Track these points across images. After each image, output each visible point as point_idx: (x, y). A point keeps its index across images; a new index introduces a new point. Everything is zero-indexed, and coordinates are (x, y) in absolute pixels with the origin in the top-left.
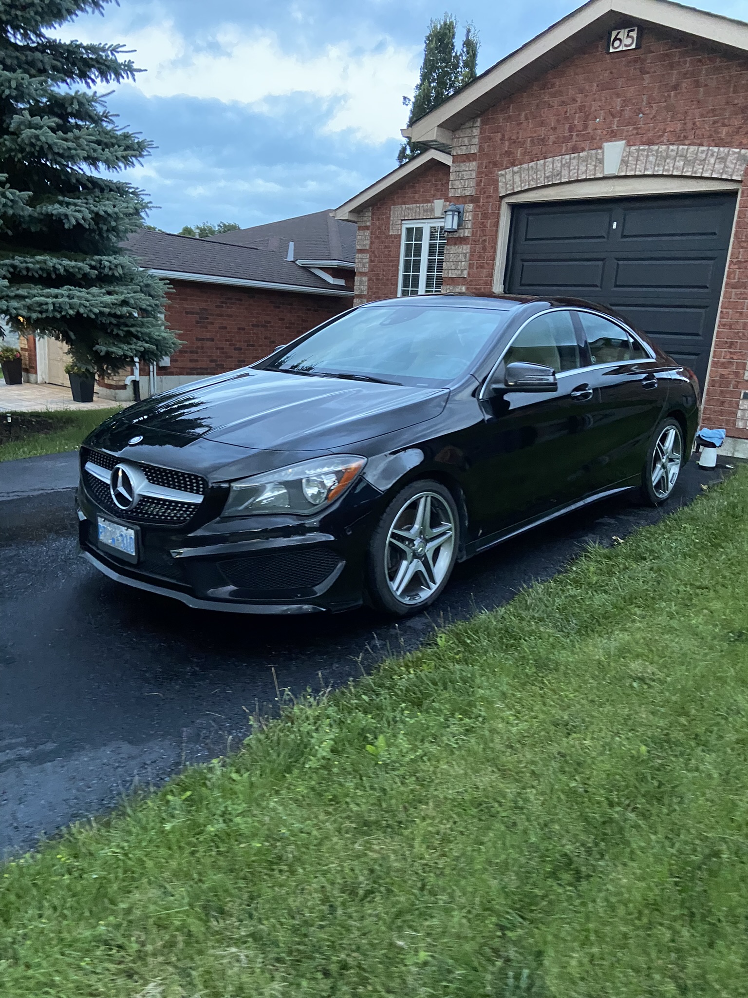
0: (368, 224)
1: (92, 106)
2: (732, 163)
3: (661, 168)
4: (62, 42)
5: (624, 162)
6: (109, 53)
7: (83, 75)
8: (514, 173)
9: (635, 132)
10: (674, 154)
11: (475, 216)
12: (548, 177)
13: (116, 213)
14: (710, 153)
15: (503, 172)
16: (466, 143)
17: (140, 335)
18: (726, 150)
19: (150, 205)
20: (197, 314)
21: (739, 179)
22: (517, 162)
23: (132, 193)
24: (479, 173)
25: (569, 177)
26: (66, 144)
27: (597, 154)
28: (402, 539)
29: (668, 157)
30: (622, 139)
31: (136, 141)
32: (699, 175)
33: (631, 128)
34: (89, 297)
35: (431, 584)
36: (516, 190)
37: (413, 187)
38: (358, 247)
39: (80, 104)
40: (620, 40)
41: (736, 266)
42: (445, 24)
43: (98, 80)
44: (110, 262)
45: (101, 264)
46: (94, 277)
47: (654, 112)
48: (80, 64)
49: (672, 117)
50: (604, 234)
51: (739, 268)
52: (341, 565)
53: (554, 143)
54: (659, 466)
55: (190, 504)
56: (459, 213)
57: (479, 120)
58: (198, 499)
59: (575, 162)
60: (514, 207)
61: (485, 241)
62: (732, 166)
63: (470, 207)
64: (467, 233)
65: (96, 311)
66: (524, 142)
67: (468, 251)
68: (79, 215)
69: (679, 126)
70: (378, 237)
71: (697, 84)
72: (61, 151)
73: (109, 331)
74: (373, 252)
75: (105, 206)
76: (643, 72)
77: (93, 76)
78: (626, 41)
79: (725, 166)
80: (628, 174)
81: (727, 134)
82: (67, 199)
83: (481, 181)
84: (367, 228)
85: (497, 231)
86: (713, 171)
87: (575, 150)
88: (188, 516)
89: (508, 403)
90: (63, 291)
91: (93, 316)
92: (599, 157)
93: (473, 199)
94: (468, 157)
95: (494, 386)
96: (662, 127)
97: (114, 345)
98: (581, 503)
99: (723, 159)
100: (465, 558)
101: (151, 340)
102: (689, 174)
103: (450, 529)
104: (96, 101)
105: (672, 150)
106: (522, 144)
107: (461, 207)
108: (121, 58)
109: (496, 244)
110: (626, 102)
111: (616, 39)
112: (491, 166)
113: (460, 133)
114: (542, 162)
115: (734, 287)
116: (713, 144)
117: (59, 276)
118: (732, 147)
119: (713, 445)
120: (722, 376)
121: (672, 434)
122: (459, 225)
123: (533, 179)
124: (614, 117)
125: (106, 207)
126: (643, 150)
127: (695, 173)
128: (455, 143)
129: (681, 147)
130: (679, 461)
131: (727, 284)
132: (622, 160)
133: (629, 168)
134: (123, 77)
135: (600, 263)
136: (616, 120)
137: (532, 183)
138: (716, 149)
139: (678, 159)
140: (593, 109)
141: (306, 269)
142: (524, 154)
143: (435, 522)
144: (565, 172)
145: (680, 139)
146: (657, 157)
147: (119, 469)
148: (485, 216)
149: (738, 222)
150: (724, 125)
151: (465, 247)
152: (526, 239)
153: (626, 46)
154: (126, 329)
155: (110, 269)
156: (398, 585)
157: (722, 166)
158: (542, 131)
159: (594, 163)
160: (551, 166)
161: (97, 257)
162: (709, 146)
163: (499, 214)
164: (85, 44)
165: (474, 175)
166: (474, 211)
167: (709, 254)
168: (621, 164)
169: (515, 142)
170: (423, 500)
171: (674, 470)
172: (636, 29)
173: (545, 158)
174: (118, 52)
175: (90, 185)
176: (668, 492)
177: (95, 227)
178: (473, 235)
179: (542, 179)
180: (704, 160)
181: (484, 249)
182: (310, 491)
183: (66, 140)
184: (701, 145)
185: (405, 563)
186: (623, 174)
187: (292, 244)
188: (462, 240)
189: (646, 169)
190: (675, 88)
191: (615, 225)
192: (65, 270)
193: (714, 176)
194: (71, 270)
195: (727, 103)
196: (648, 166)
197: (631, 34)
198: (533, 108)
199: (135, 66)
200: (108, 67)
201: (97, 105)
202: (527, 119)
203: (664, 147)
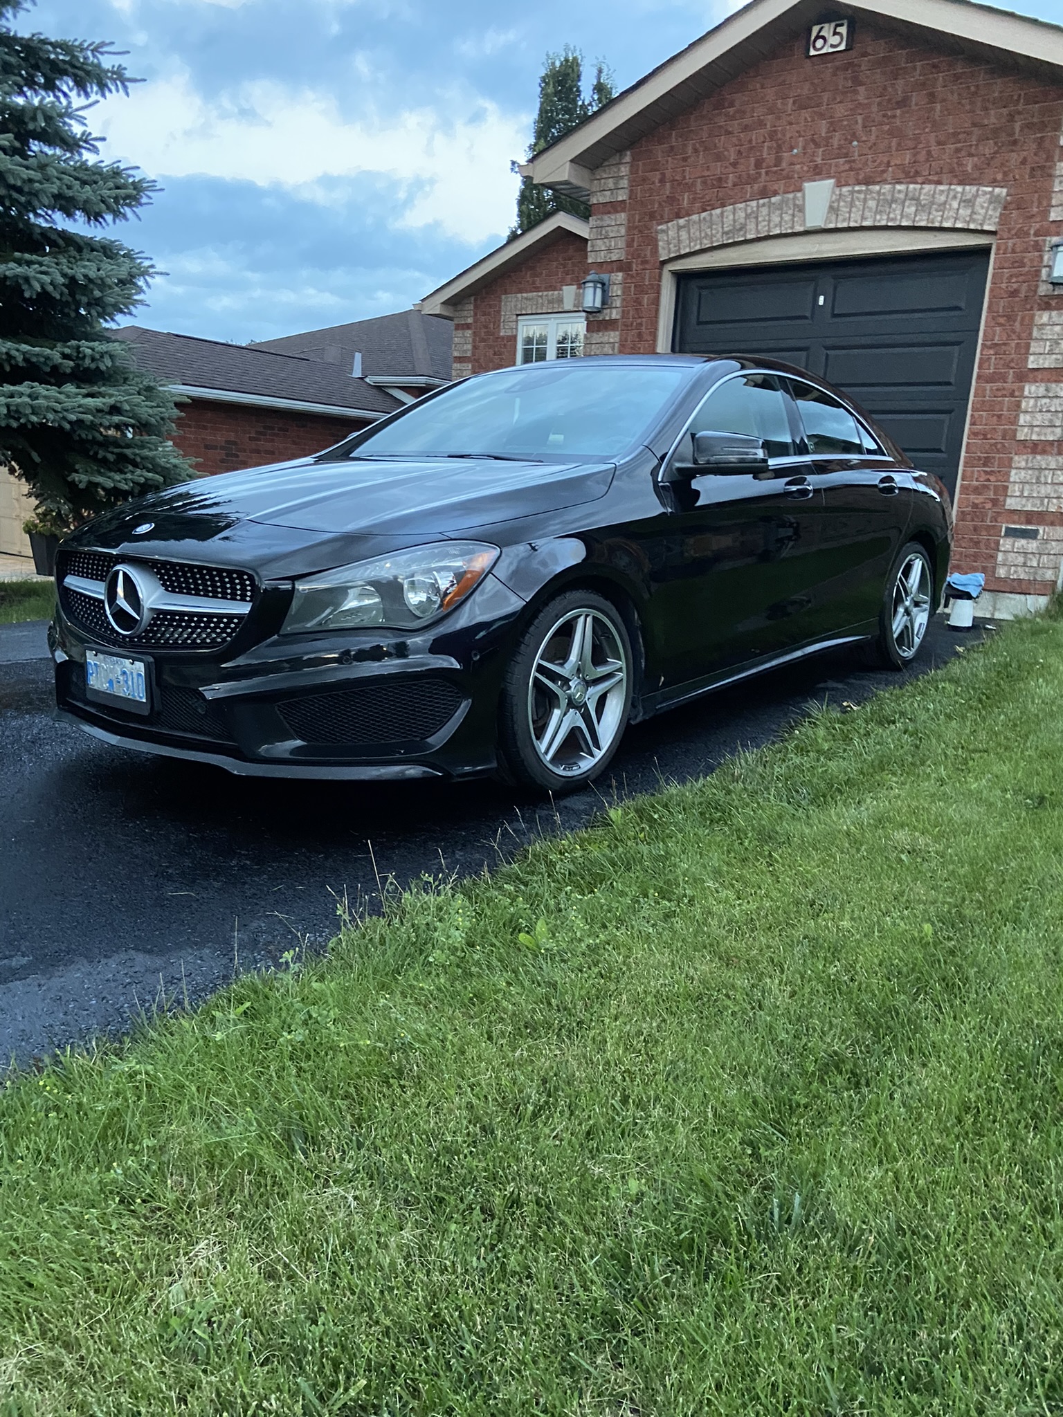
0: (470, 321)
1: (65, 123)
2: (982, 207)
3: (885, 217)
4: (19, 35)
5: (833, 209)
6: (89, 53)
7: (50, 86)
8: (680, 228)
9: (847, 167)
10: (902, 196)
11: (626, 291)
12: (727, 233)
13: (101, 279)
14: (952, 194)
15: (663, 227)
16: (611, 185)
17: (138, 459)
18: (974, 189)
19: (151, 270)
20: (222, 448)
21: (992, 228)
22: (683, 212)
23: (124, 256)
24: (629, 229)
25: (758, 232)
26: (26, 174)
27: (794, 198)
28: (554, 676)
29: (894, 201)
30: (830, 177)
31: (131, 180)
32: (937, 225)
33: (842, 161)
34: (62, 397)
35: (595, 750)
36: (683, 252)
37: (532, 268)
38: (456, 354)
39: (48, 119)
40: (824, 38)
41: (992, 352)
42: (567, 60)
43: (73, 94)
44: (93, 349)
45: (79, 352)
46: (68, 371)
47: (873, 137)
48: (46, 68)
49: (899, 144)
50: (808, 314)
51: (995, 354)
52: (465, 706)
53: (734, 185)
54: (901, 610)
55: (230, 617)
56: (603, 284)
57: (628, 153)
58: (244, 608)
59: (764, 211)
60: (682, 278)
61: (641, 324)
62: (983, 211)
63: (619, 276)
64: (615, 314)
65: (73, 417)
66: (694, 184)
67: (617, 339)
68: (47, 279)
69: (908, 157)
70: (483, 340)
71: (932, 97)
72: (19, 183)
73: (91, 453)
74: (477, 361)
75: (84, 267)
76: (857, 82)
77: (65, 88)
78: (831, 39)
79: (973, 213)
80: (840, 225)
81: (975, 167)
82: (27, 256)
83: (633, 240)
84: (468, 326)
85: (657, 311)
86: (956, 219)
87: (764, 193)
88: (229, 635)
89: (697, 494)
90: (23, 388)
91: (67, 426)
92: (797, 202)
93: (622, 266)
94: (613, 207)
95: (678, 465)
96: (885, 160)
97: (100, 474)
98: (799, 654)
99: (969, 203)
100: (639, 719)
101: (155, 468)
102: (923, 224)
103: (620, 670)
104: (70, 116)
105: (900, 191)
106: (690, 187)
107: (605, 277)
108: (107, 62)
109: (656, 329)
110: (833, 128)
111: (818, 37)
112: (647, 218)
113: (600, 173)
114: (718, 211)
115: (991, 379)
116: (955, 181)
117: (15, 367)
118: (980, 184)
119: (967, 596)
120: (975, 506)
121: (918, 566)
122: (604, 302)
123: (707, 235)
124: (817, 145)
125: (86, 269)
126: (859, 192)
127: (932, 222)
128: (595, 186)
129: (911, 186)
130: (926, 606)
131: (979, 377)
132: (831, 207)
133: (840, 218)
134: (110, 91)
135: (804, 353)
136: (821, 150)
137: (705, 241)
138: (959, 189)
139: (907, 203)
140: (788, 136)
141: (380, 388)
142: (693, 201)
143: (598, 657)
144: (751, 226)
145: (910, 175)
146: (878, 202)
147: (118, 571)
148: (640, 289)
149: (992, 290)
150: (971, 155)
151: (612, 334)
152: (699, 323)
153: (832, 46)
154: (116, 450)
155: (93, 359)
156: (547, 745)
157: (969, 211)
158: (718, 169)
159: (790, 212)
160: (730, 217)
161: (73, 343)
162: (951, 184)
163: (659, 286)
164: (53, 40)
165: (623, 231)
166: (624, 282)
167: (951, 337)
168: (828, 212)
169: (679, 184)
170: (581, 619)
171: (921, 618)
172: (845, 22)
173: (723, 205)
174: (102, 53)
175: (61, 242)
176: (913, 650)
177: (70, 299)
178: (623, 318)
179: (719, 235)
180: (945, 203)
181: (640, 335)
182: (414, 598)
183: (27, 168)
184: (939, 183)
185: (557, 713)
186: (832, 226)
187: (358, 356)
188: (609, 325)
189: (863, 218)
190: (903, 103)
191: (821, 300)
192: (25, 360)
193: (959, 225)
194: (34, 360)
195: (974, 125)
196: (867, 214)
197: (839, 30)
198: (705, 135)
199: (128, 74)
200: (88, 73)
201: (72, 122)
202: (696, 151)
203: (888, 187)
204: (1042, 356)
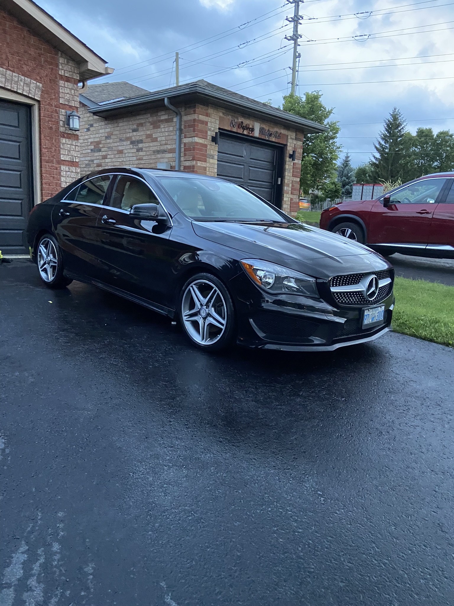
14: (20, 78)
18: (29, 80)
21: (39, 99)
51: (48, 152)
62: (34, 91)
71: (5, 31)
79: (30, 90)
81: (28, 70)
86: (23, 90)
102: (9, 88)
116: (21, 73)
118: (31, 78)
127: (13, 89)
138: (23, 77)
150: (25, 64)
157: (28, 89)
180: (17, 82)
184: (14, 72)
193: (24, 93)
195: (25, 51)
204: (65, 156)
